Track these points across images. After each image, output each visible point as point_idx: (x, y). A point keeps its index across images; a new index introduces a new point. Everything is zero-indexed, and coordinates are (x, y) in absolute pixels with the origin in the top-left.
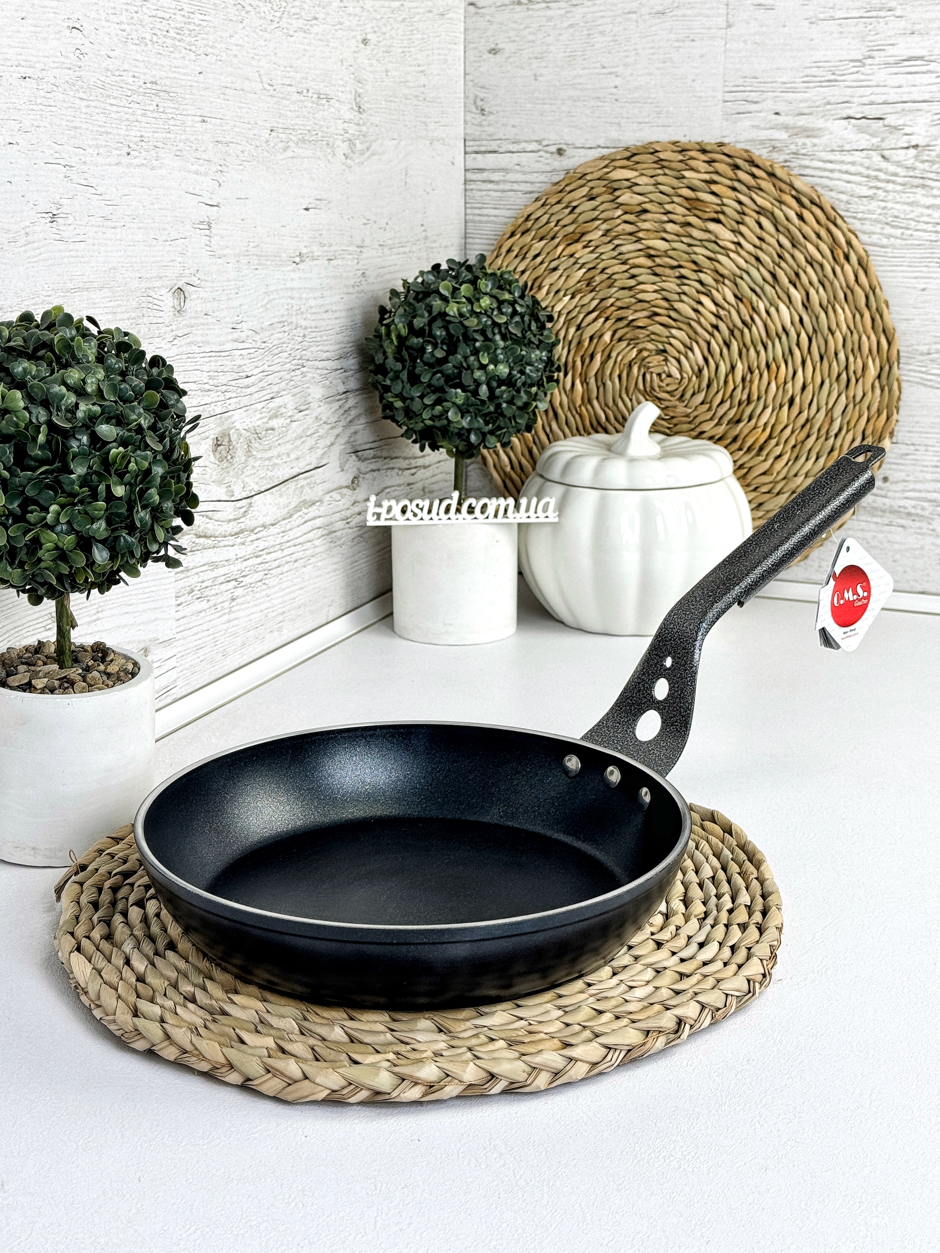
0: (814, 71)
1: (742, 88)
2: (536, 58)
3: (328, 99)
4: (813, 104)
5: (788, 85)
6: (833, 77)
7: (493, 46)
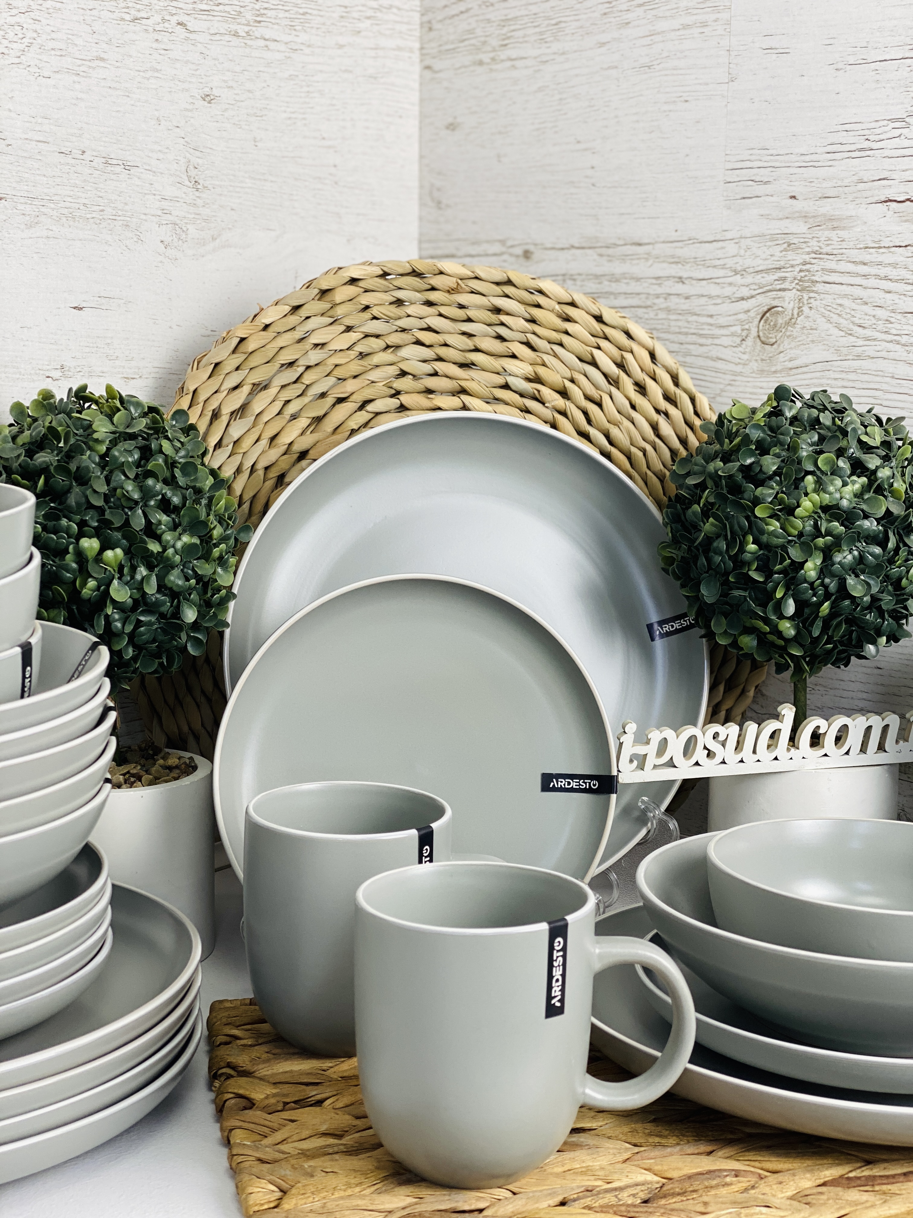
0: (842, 137)
1: (748, 164)
2: (500, 133)
3: (127, 167)
4: (840, 184)
5: (807, 158)
6: (866, 145)
7: (450, 120)
